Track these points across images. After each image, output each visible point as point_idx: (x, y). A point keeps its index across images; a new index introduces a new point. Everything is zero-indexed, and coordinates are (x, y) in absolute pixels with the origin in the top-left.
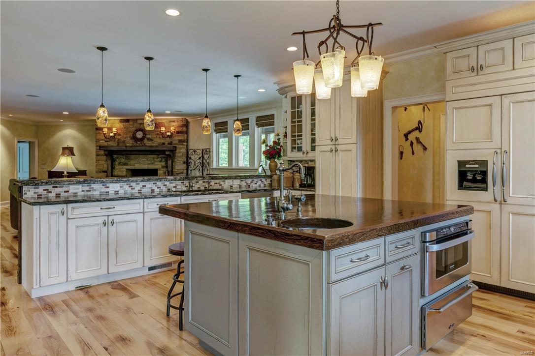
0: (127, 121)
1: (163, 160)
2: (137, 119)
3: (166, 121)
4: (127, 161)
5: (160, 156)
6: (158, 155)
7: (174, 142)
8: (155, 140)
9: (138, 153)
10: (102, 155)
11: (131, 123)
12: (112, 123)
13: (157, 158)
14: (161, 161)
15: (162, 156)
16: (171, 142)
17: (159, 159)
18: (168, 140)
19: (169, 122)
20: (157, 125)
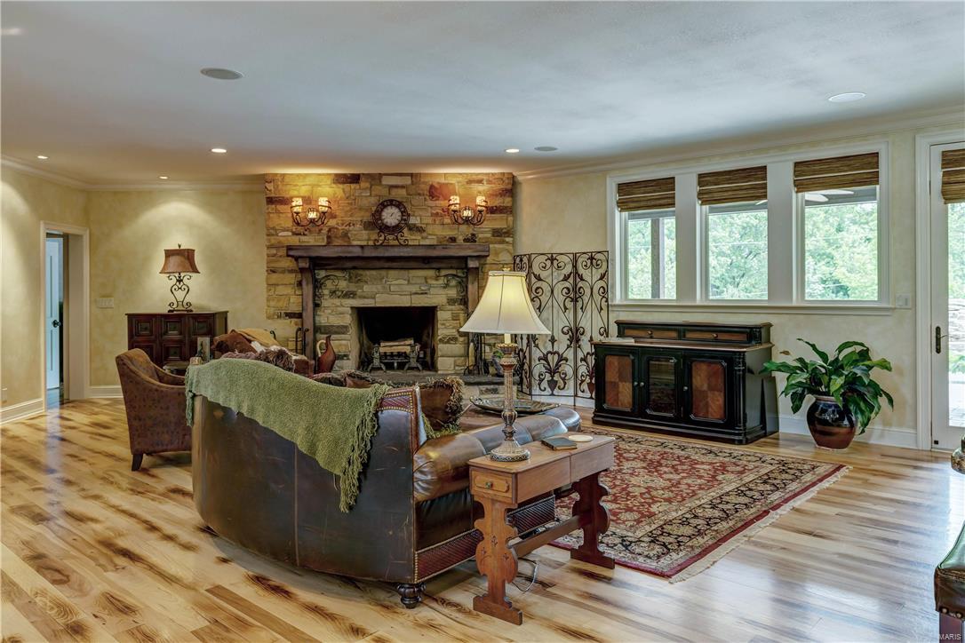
0: (355, 179)
1: (453, 283)
2: (381, 175)
4: (352, 287)
5: (444, 272)
6: (439, 269)
7: (480, 236)
8: (430, 229)
9: (387, 265)
10: (284, 271)
11: (364, 184)
12: (313, 186)
13: (437, 278)
14: (446, 286)
15: (454, 272)
16: (473, 235)
17: (442, 281)
18: (466, 230)
19: (467, 183)
20: (434, 192)
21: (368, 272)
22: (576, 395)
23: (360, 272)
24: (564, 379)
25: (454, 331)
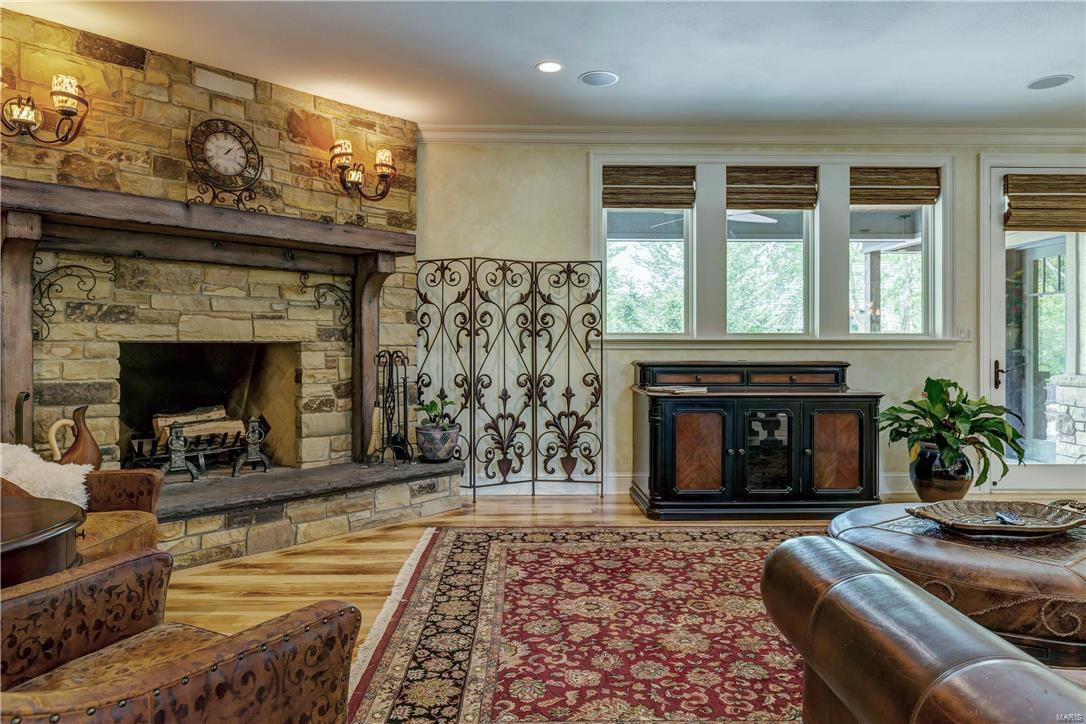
0: (132, 56)
1: (330, 300)
2: (191, 65)
3: (339, 113)
4: (125, 297)
5: (313, 280)
6: (305, 273)
8: (288, 195)
9: (211, 254)
11: (153, 74)
13: (300, 289)
14: (318, 305)
15: (329, 280)
16: (360, 217)
17: (310, 296)
18: (347, 207)
19: (351, 123)
20: (295, 127)
21: (163, 268)
22: (534, 479)
23: (144, 265)
24: (520, 456)
25: (329, 387)
